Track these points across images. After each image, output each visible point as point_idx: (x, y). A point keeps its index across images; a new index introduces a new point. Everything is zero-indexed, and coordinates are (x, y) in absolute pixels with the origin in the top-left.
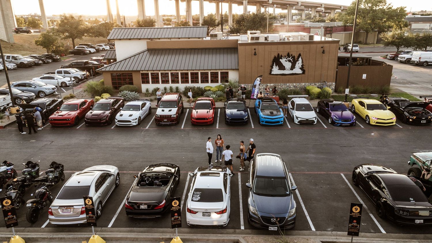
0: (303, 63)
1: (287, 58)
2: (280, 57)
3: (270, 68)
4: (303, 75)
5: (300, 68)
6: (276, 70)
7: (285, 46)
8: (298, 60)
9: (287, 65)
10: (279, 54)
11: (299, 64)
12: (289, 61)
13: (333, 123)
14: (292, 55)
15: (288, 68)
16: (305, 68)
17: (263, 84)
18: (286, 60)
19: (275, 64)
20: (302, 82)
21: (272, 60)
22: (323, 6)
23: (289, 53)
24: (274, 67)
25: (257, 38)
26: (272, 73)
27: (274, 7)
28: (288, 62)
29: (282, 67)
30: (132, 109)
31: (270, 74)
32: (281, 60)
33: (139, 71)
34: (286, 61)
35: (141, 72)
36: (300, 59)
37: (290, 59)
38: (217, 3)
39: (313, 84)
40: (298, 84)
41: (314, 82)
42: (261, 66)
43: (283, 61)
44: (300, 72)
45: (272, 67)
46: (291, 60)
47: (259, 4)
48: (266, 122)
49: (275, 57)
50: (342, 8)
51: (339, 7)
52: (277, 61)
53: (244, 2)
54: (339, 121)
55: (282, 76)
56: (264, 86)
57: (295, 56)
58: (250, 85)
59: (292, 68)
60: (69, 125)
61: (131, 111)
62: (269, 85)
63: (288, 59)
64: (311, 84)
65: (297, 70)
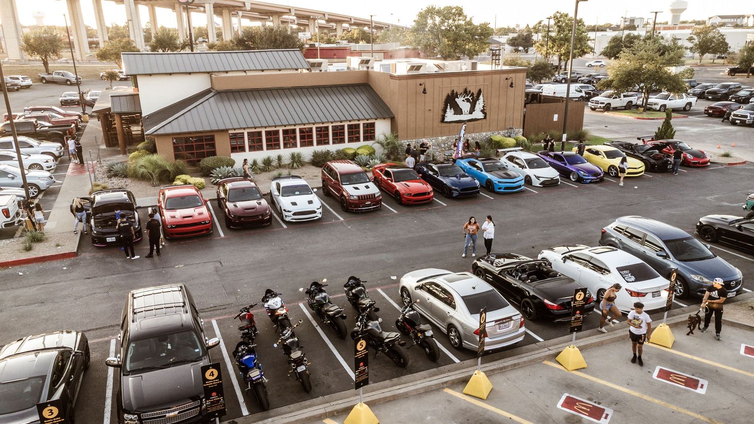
0: (485, 103)
1: (465, 96)
2: (455, 95)
3: (441, 113)
4: (484, 120)
5: (481, 111)
6: (450, 116)
7: (461, 78)
8: (478, 99)
9: (465, 106)
10: (453, 91)
11: (479, 105)
12: (468, 100)
13: (580, 180)
14: (470, 91)
15: (466, 111)
16: (487, 111)
17: (431, 138)
18: (464, 99)
19: (449, 107)
20: (482, 131)
21: (444, 100)
22: (293, 12)
23: (466, 89)
24: (448, 110)
25: (418, 68)
26: (446, 120)
27: (239, 16)
28: (465, 102)
29: (458, 111)
30: (297, 193)
31: (443, 121)
32: (456, 99)
33: (227, 130)
34: (463, 101)
35: (230, 132)
36: (481, 97)
37: (468, 97)
38: (150, 5)
39: (497, 133)
40: (478, 134)
41: (498, 130)
42: (430, 110)
43: (460, 101)
44: (481, 116)
45: (445, 111)
46: (470, 98)
47: (227, 11)
48: (506, 188)
49: (448, 96)
50: (353, 21)
51: (349, 20)
52: (451, 101)
53: (207, 6)
54: (589, 176)
55: (457, 124)
56: (434, 141)
57: (474, 93)
58: (414, 140)
59: (472, 111)
60: (204, 232)
61: (298, 195)
62: (440, 138)
63: (466, 98)
64: (493, 133)
65: (478, 114)
